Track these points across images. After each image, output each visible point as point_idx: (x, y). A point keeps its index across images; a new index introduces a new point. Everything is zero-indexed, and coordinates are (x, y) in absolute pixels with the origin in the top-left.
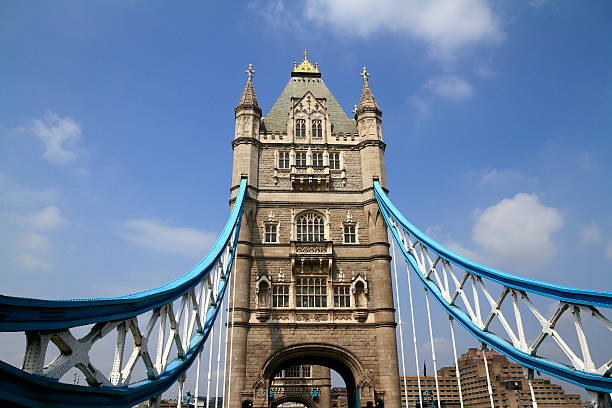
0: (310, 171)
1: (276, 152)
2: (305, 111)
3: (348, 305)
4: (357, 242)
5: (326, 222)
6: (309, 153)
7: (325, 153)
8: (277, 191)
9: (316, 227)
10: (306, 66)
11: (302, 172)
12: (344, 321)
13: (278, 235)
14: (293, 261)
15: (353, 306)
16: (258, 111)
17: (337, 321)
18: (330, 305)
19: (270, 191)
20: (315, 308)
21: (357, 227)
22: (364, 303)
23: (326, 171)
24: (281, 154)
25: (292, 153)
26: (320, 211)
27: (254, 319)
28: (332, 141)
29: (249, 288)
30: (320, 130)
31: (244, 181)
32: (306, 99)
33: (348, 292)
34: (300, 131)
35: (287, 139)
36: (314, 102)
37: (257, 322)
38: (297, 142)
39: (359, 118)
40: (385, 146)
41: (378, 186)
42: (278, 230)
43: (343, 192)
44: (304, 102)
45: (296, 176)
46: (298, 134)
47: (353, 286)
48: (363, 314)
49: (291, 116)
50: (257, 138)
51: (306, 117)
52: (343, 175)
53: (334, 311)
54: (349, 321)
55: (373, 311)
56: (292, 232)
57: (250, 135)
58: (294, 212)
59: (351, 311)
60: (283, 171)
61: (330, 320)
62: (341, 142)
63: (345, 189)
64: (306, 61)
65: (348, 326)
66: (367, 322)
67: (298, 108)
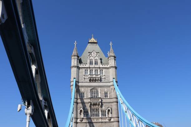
0: (94, 76)
1: (84, 70)
2: (93, 57)
3: (106, 116)
4: (108, 97)
5: (99, 92)
6: (94, 70)
7: (99, 70)
8: (84, 82)
9: (96, 93)
10: (93, 40)
11: (92, 76)
12: (104, 121)
13: (85, 96)
14: (90, 104)
15: (107, 116)
16: (78, 57)
17: (103, 121)
18: (100, 116)
19: (83, 82)
20: (96, 117)
21: (108, 93)
22: (110, 115)
23: (99, 76)
24: (85, 71)
25: (89, 70)
26: (97, 88)
27: (78, 121)
28: (101, 66)
29: (77, 112)
30: (97, 63)
31: (75, 79)
32: (93, 52)
33: (105, 112)
34: (91, 63)
35: (87, 66)
36: (95, 54)
37: (80, 121)
38: (90, 66)
39: (109, 59)
40: (117, 68)
41: (114, 80)
42: (85, 94)
43: (104, 82)
44: (92, 53)
45: (90, 78)
46: (90, 64)
47: (107, 111)
48: (110, 118)
49: (88, 58)
50: (78, 65)
51: (93, 58)
52: (104, 77)
53: (102, 118)
54: (106, 121)
55: (113, 118)
56: (89, 95)
57: (76, 65)
58: (89, 89)
59: (106, 118)
60: (86, 76)
61: (100, 121)
62: (104, 66)
63: (105, 81)
64: (93, 38)
65: (106, 122)
66: (111, 121)
67: (91, 55)
